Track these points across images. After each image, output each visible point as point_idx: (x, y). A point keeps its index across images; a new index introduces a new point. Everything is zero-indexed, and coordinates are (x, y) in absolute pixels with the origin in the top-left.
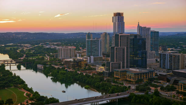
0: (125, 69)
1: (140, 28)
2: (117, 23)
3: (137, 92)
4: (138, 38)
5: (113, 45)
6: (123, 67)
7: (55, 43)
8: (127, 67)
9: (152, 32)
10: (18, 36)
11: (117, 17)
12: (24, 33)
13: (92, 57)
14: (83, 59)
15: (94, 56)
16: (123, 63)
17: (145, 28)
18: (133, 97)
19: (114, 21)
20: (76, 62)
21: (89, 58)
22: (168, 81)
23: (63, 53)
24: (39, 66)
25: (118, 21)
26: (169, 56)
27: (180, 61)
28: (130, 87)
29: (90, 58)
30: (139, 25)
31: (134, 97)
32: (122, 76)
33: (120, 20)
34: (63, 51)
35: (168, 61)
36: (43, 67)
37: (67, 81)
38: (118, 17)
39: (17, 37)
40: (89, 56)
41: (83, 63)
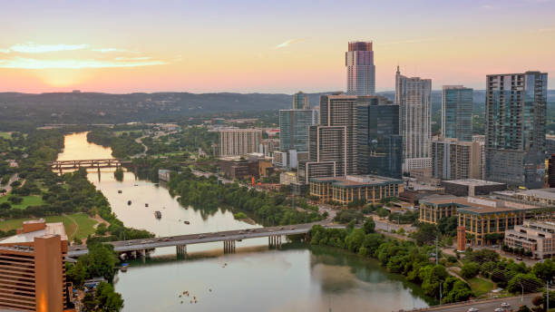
1: (402, 81)
2: (355, 67)
3: (336, 224)
4: (380, 104)
6: (340, 174)
7: (240, 121)
10: (158, 102)
11: (355, 52)
12: (176, 95)
13: (293, 153)
14: (263, 157)
15: (298, 150)
16: (340, 163)
19: (350, 64)
20: (246, 165)
21: (284, 154)
23: (231, 144)
24: (163, 173)
25: (358, 64)
26: (449, 148)
27: (471, 159)
28: (326, 214)
29: (288, 154)
30: (398, 72)
32: (326, 193)
33: (362, 61)
34: (231, 139)
35: (449, 159)
36: (168, 176)
37: (205, 203)
38: (358, 54)
39: (155, 104)
40: (287, 151)
41: (263, 167)
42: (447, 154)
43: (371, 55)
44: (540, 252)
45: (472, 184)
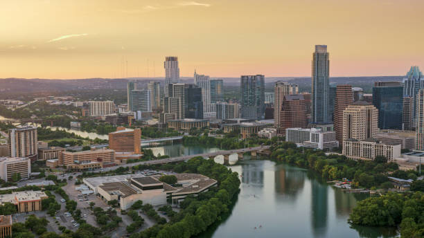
0: (180, 120)
1: (197, 77)
2: (170, 69)
4: (193, 87)
5: (167, 96)
6: (178, 118)
8: (182, 118)
9: (211, 81)
11: (170, 62)
13: (139, 112)
15: (141, 111)
16: (178, 114)
17: (203, 76)
20: (122, 118)
21: (135, 113)
24: (73, 124)
25: (171, 67)
26: (224, 107)
27: (235, 110)
29: (137, 113)
30: (195, 73)
34: (97, 106)
35: (225, 111)
36: (79, 125)
40: (136, 111)
41: (130, 118)
42: (224, 109)
43: (177, 63)
44: (270, 137)
45: (239, 120)
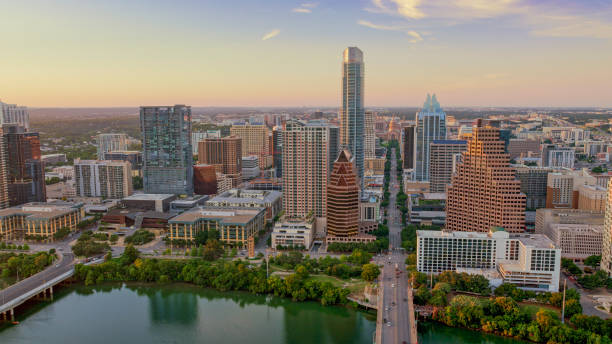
3: (83, 258)
18: (87, 273)
22: (129, 222)
28: (53, 251)
31: (90, 272)
42: (95, 175)
